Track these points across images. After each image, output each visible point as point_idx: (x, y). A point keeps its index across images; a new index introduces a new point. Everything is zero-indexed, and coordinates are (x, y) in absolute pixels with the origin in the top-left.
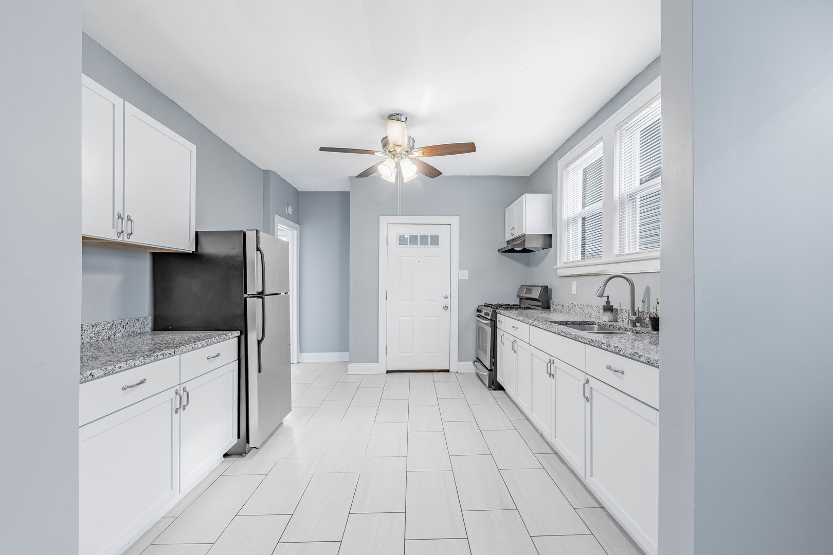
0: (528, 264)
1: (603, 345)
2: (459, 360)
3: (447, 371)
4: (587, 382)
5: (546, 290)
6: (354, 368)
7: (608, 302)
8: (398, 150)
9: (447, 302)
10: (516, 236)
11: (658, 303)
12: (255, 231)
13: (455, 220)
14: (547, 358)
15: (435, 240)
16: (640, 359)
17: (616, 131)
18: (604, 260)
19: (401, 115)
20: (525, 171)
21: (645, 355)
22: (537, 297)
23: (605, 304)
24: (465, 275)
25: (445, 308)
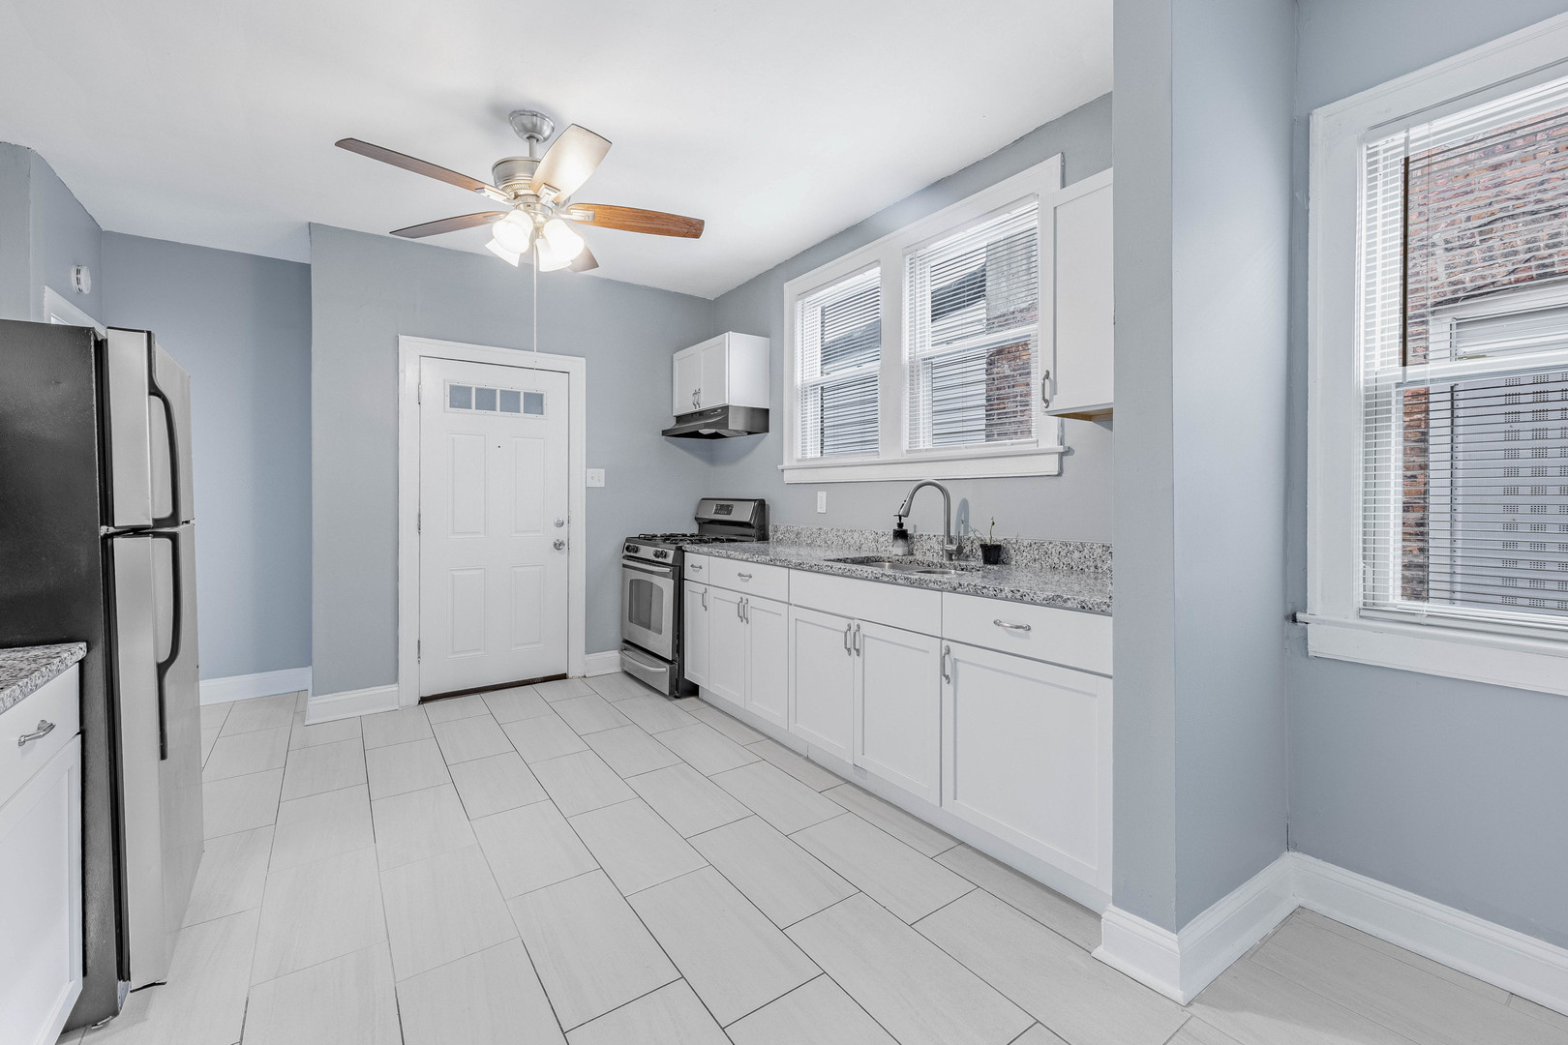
0: (712, 459)
1: (985, 591)
2: (588, 652)
3: (563, 677)
4: (948, 651)
5: (761, 506)
6: (323, 708)
7: (901, 525)
8: (547, 196)
9: (561, 534)
10: (703, 407)
11: (993, 524)
12: (145, 335)
13: (578, 366)
14: (843, 624)
15: (535, 403)
16: (1065, 605)
17: (905, 256)
18: (881, 458)
19: (543, 117)
20: (709, 290)
21: (1076, 597)
22: (746, 519)
23: (896, 528)
24: (598, 477)
25: (558, 546)
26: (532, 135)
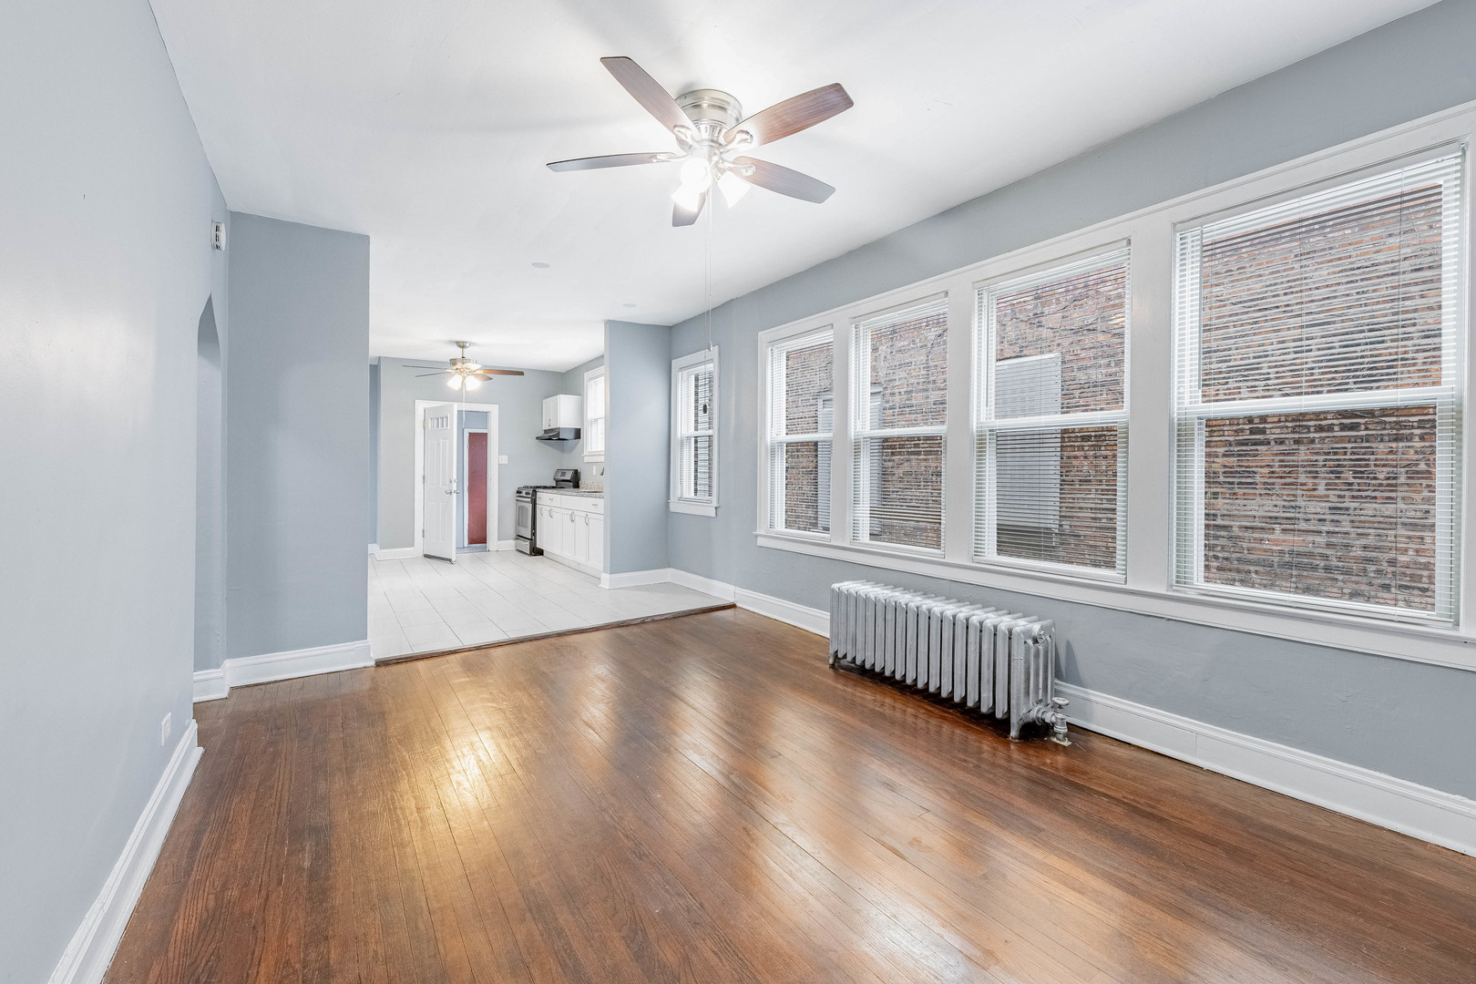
2: (499, 540)
5: (576, 473)
6: (383, 554)
10: (552, 427)
13: (494, 408)
22: (569, 478)
24: (504, 460)
26: (463, 347)
